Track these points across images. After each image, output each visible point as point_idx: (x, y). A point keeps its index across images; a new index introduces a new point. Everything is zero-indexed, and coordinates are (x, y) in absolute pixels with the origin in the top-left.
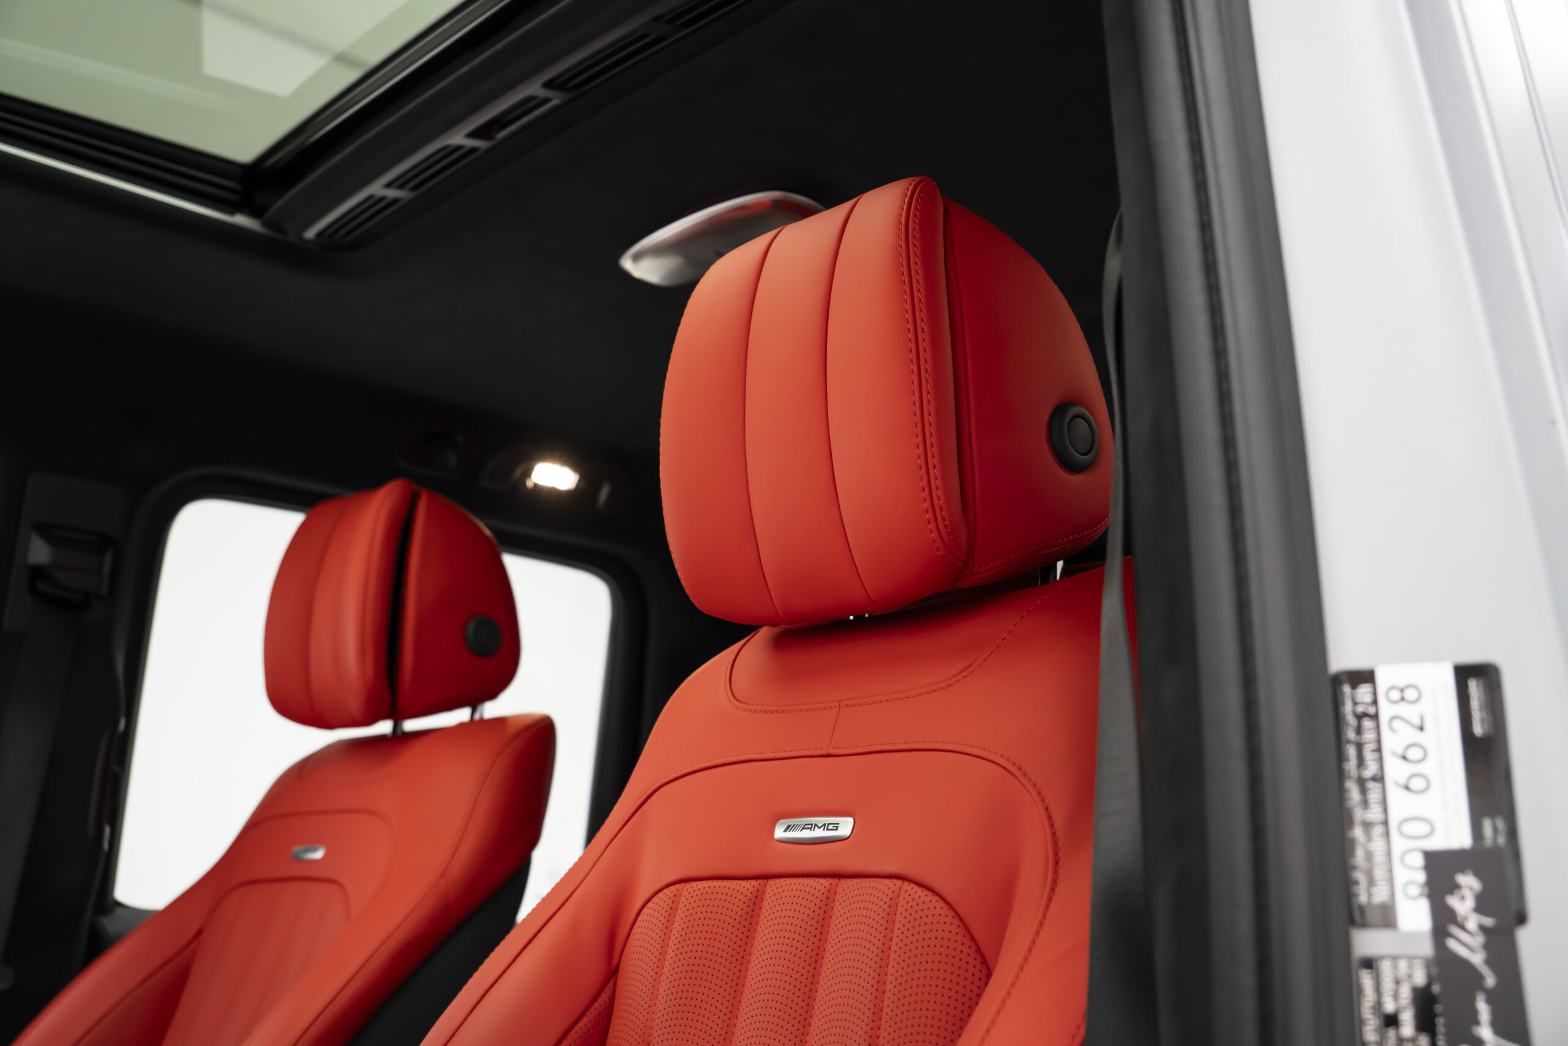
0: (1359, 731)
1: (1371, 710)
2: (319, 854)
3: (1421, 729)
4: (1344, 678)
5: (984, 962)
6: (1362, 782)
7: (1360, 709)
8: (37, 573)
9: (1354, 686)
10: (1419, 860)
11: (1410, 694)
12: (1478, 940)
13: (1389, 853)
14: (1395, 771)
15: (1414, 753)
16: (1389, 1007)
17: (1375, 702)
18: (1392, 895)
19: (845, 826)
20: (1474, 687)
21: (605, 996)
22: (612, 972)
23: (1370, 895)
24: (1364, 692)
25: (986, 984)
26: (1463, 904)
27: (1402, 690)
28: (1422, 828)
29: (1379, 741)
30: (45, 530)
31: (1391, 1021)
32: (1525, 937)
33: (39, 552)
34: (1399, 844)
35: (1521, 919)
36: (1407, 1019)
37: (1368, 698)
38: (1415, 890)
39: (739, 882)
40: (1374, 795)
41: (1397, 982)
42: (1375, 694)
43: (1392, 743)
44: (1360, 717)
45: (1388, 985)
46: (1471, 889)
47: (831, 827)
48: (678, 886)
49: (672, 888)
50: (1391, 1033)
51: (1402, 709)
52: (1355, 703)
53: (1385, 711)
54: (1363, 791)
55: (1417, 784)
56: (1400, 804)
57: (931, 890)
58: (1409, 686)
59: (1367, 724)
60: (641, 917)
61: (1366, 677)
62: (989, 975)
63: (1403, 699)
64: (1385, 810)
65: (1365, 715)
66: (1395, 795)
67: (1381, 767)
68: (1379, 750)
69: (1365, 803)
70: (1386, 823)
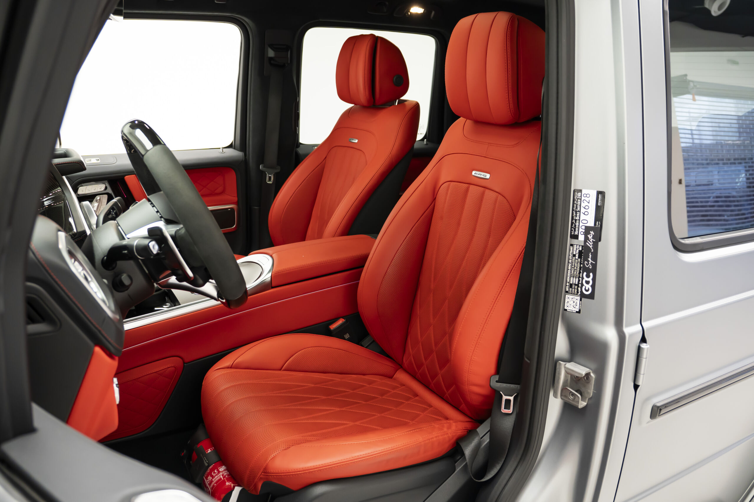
0: (577, 202)
1: (580, 198)
2: (356, 141)
3: (589, 203)
4: (576, 191)
5: (514, 216)
6: (576, 212)
7: (578, 197)
8: (271, 59)
9: (577, 193)
10: (584, 227)
11: (588, 196)
12: (591, 244)
13: (579, 226)
14: (583, 210)
15: (587, 207)
16: (575, 253)
17: (581, 196)
18: (578, 233)
19: (488, 176)
20: (600, 196)
21: (432, 205)
22: (434, 199)
23: (574, 233)
24: (579, 194)
25: (515, 220)
26: (590, 237)
27: (586, 195)
28: (586, 222)
29: (581, 204)
30: (272, 47)
31: (574, 256)
32: (600, 244)
33: (271, 53)
34: (581, 224)
35: (600, 240)
36: (577, 255)
37: (580, 196)
38: (582, 233)
39: (464, 184)
40: (578, 215)
41: (577, 249)
42: (581, 195)
43: (583, 205)
44: (578, 199)
45: (575, 249)
46: (592, 234)
47: (485, 176)
48: (450, 182)
49: (448, 183)
50: (574, 258)
51: (586, 198)
52: (577, 196)
53: (583, 198)
54: (576, 213)
55: (586, 213)
56: (583, 217)
57: (504, 197)
58: (588, 194)
59: (579, 200)
60: (440, 189)
61: (580, 191)
62: (515, 219)
63: (586, 196)
64: (580, 218)
65: (579, 199)
66: (582, 214)
67: (580, 209)
68: (580, 206)
69: (576, 216)
70: (579, 220)
